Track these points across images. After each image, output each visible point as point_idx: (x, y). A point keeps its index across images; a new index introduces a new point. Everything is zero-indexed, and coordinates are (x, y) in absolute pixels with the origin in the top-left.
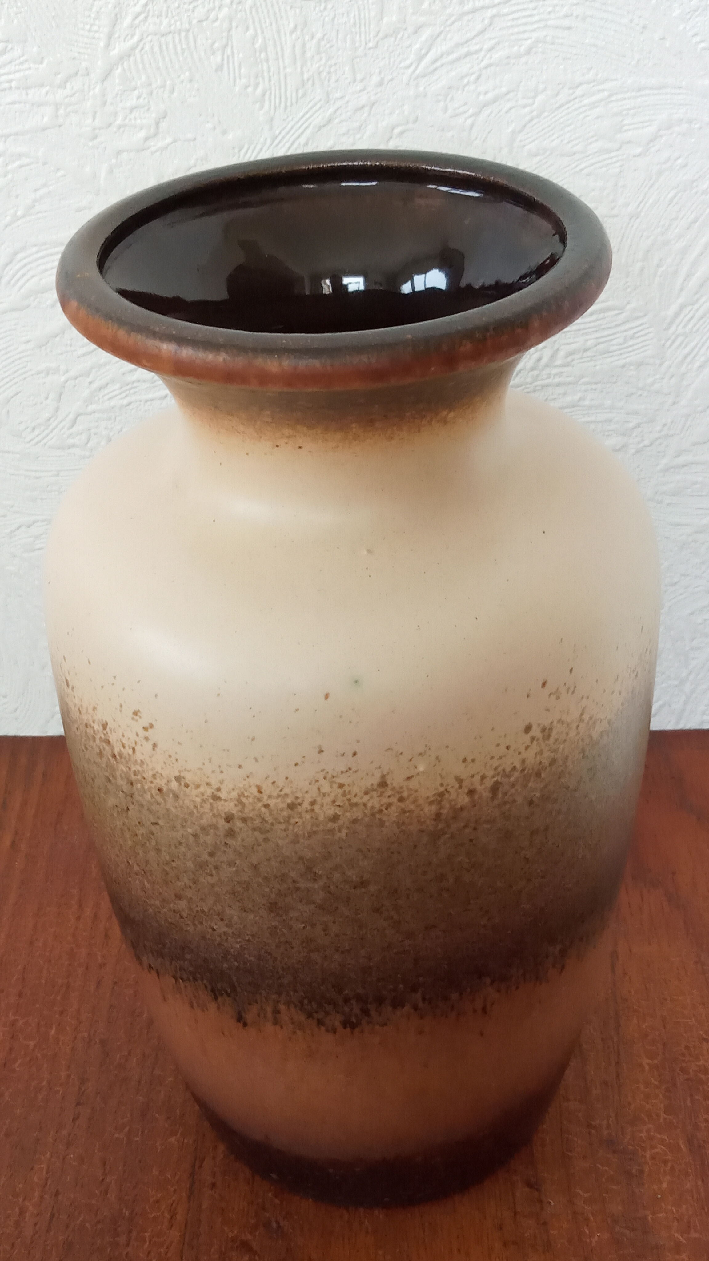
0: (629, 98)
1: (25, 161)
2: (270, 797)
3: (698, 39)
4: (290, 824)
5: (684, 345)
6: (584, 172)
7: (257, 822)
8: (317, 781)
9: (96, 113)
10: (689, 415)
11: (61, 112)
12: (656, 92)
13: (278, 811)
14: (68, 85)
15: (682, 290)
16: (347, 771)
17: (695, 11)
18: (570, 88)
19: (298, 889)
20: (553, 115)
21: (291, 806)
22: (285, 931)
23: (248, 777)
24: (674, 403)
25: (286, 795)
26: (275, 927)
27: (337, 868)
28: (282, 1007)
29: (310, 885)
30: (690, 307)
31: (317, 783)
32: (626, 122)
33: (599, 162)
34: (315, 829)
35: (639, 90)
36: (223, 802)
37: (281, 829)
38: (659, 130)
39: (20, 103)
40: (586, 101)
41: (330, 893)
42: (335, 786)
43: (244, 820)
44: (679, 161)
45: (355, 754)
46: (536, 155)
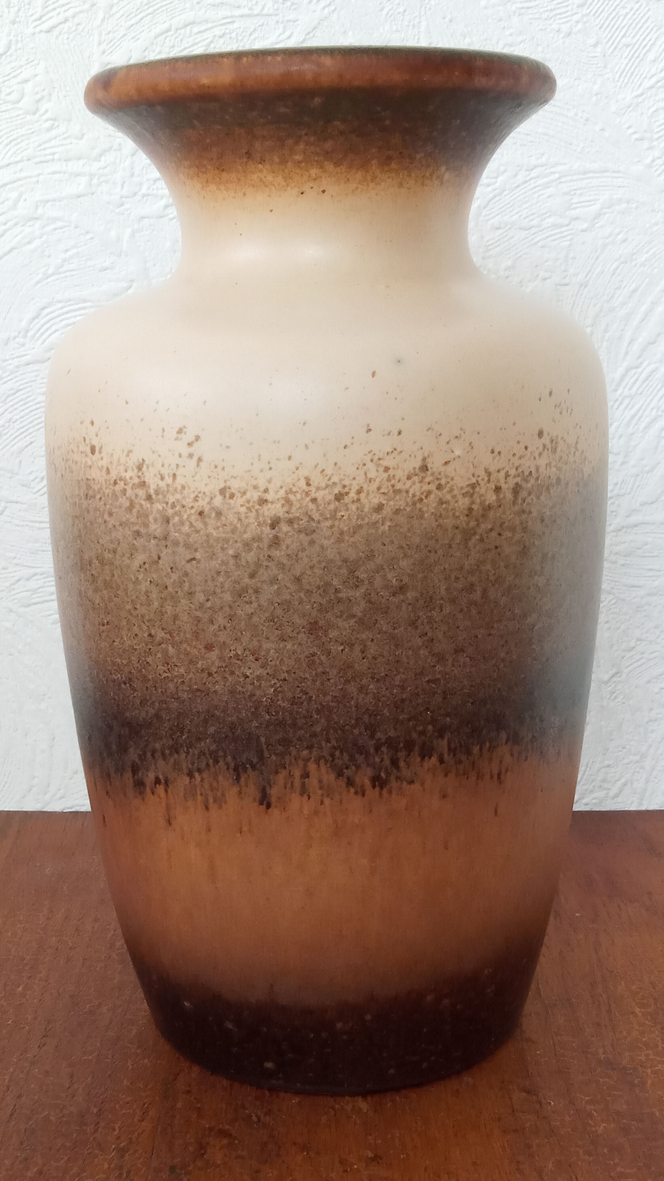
0: (576, 180)
1: (59, 224)
2: (318, 489)
3: (631, 131)
4: (336, 519)
5: (630, 407)
6: (539, 244)
7: (304, 522)
8: (364, 465)
9: (124, 182)
10: (638, 475)
11: (95, 181)
12: (598, 175)
13: (325, 505)
14: (103, 158)
15: (627, 353)
16: (392, 452)
17: (629, 107)
18: (526, 170)
19: (340, 601)
20: (512, 194)
21: (339, 497)
22: (323, 658)
23: (297, 469)
24: (623, 463)
25: (334, 484)
26: (314, 655)
27: (379, 569)
28: (312, 767)
29: (351, 593)
30: (634, 371)
31: (364, 467)
32: (574, 201)
33: (552, 235)
34: (359, 522)
35: (585, 173)
36: (269, 505)
37: (327, 527)
38: (602, 208)
39: (60, 172)
40: (540, 182)
41: (370, 602)
42: (381, 469)
43: (290, 522)
44: (620, 236)
45: (400, 433)
46: (498, 228)
